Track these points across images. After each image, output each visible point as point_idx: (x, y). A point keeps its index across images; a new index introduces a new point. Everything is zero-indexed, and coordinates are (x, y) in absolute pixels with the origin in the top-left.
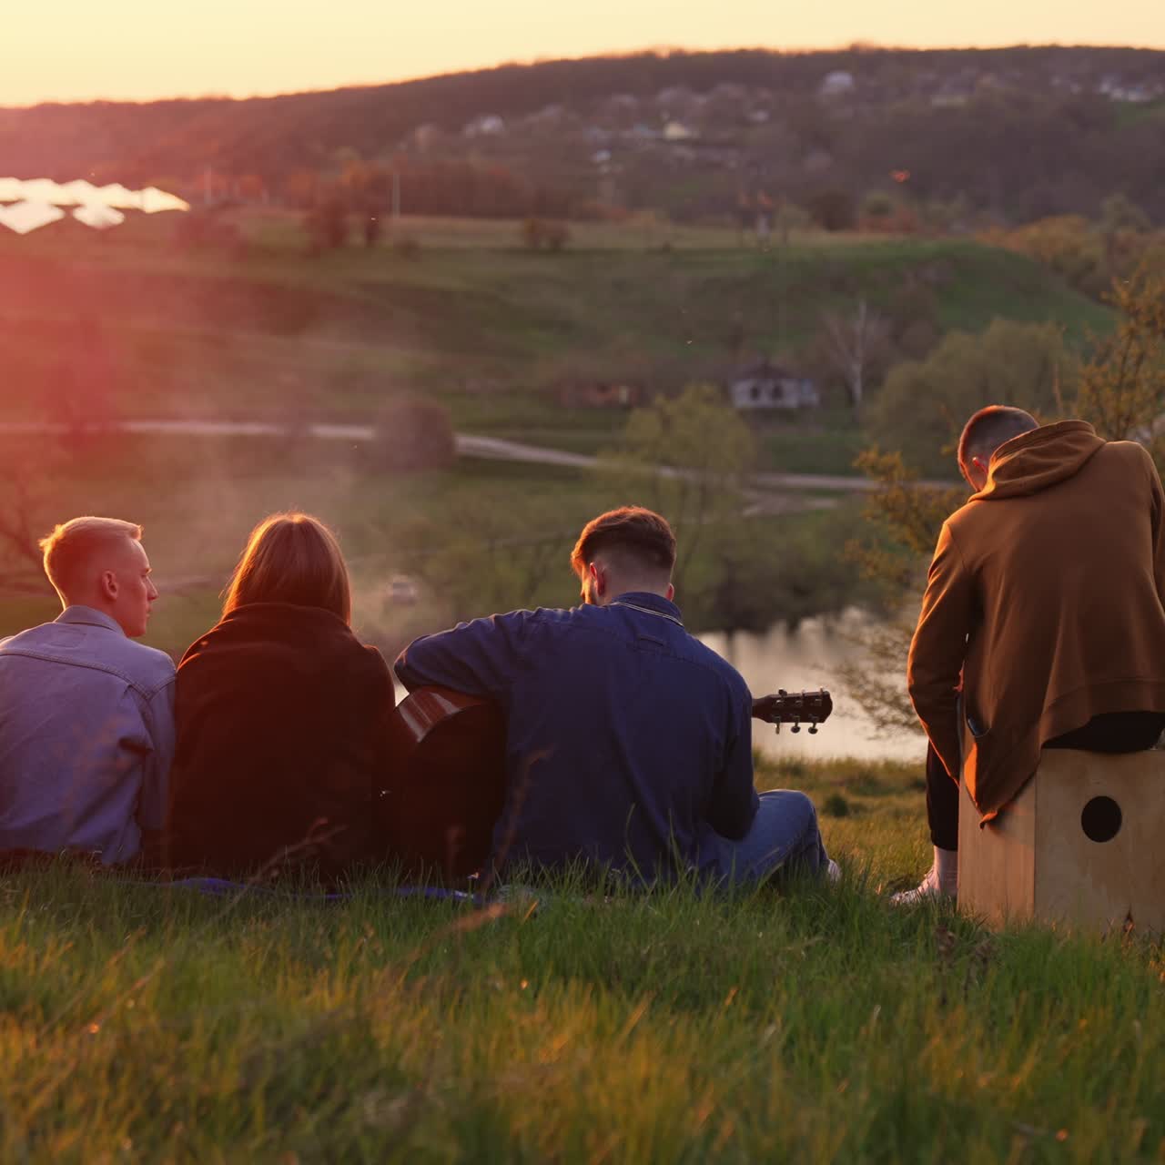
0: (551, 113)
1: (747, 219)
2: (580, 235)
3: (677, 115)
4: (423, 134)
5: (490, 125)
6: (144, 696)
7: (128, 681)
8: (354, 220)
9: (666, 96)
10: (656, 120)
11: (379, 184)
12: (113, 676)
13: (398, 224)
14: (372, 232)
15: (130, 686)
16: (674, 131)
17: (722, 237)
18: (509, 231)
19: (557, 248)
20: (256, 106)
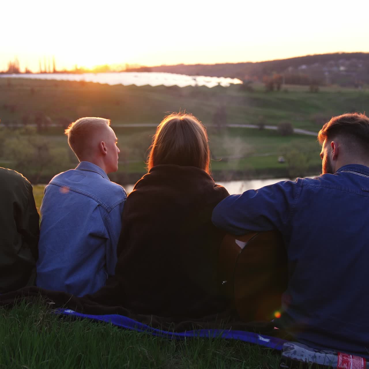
0: (317, 65)
1: (356, 86)
2: (322, 89)
3: (343, 65)
4: (290, 69)
5: (304, 67)
6: (107, 210)
7: (98, 202)
8: (275, 86)
9: (341, 61)
10: (338, 66)
11: (281, 79)
12: (91, 199)
13: (284, 86)
14: (279, 88)
15: (98, 205)
16: (342, 68)
17: (350, 90)
18: (307, 88)
19: (316, 91)
20: (257, 64)
